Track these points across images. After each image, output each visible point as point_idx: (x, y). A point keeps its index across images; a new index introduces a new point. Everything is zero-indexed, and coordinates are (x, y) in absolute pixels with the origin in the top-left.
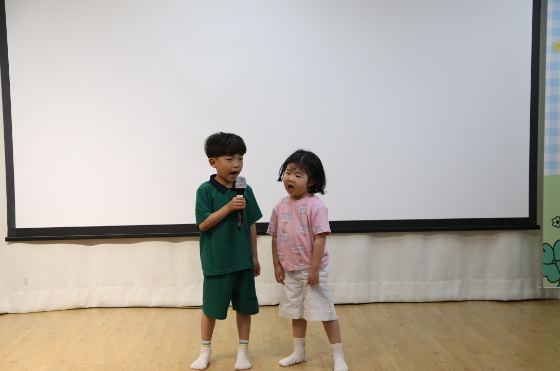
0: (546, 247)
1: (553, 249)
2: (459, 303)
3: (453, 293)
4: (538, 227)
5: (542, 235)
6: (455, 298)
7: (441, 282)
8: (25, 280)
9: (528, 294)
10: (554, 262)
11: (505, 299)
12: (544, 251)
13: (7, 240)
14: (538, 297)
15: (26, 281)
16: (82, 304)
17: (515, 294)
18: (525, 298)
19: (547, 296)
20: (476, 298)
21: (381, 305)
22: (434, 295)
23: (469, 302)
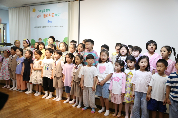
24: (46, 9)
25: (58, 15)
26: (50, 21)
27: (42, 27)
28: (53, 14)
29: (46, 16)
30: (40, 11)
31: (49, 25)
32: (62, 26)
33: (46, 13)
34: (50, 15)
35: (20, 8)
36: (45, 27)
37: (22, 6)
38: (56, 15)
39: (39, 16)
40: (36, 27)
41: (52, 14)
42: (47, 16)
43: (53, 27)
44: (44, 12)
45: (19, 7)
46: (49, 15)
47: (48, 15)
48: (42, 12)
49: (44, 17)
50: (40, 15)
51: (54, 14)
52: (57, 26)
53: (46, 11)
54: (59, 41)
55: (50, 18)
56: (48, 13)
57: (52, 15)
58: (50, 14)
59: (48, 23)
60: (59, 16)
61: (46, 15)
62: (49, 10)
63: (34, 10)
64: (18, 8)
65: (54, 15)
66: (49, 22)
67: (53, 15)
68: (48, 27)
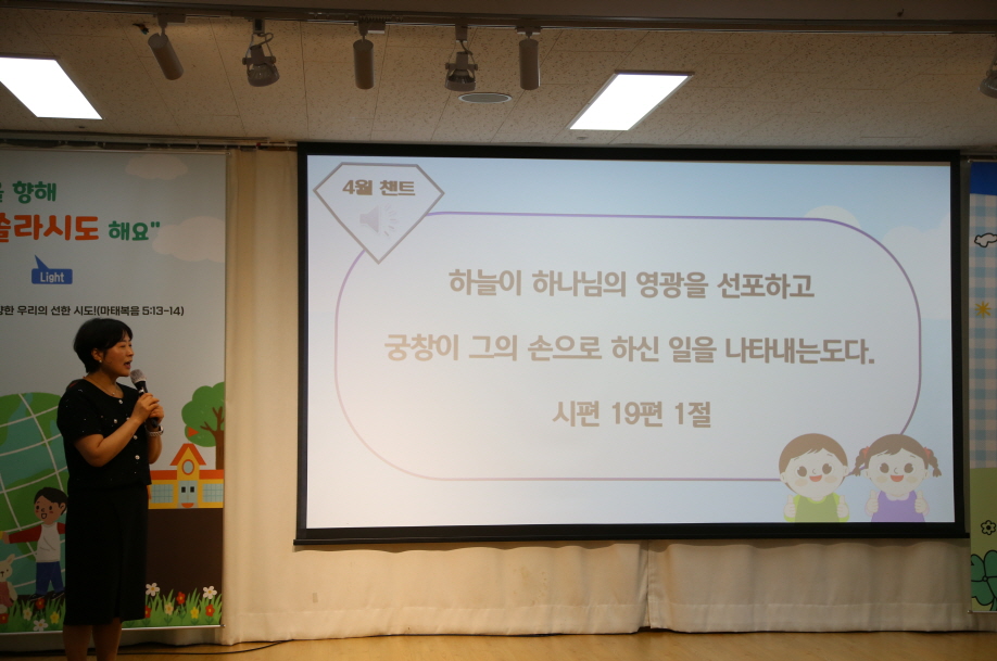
0: (975, 559)
1: (984, 562)
2: (869, 636)
3: (861, 621)
4: (968, 536)
5: (968, 545)
6: (864, 628)
7: (846, 606)
8: (315, 595)
9: (957, 623)
10: (986, 579)
11: (928, 629)
12: (972, 564)
13: (296, 543)
14: (971, 628)
15: (315, 599)
16: (383, 629)
17: (939, 623)
18: (953, 628)
19: (981, 628)
20: (891, 627)
21: (768, 635)
22: (836, 623)
23: (882, 634)
24: (19, 184)
25: (132, 235)
26: (52, 272)
28: (85, 225)
29: (18, 233)
31: (50, 294)
32: (178, 311)
33: (11, 207)
34: (61, 224)
38: (120, 230)
41: (80, 220)
42: (31, 230)
43: (86, 311)
46: (46, 224)
47: (38, 226)
51: (95, 219)
52: (125, 310)
53: (9, 195)
55: (55, 250)
56: (40, 208)
57: (79, 228)
58: (53, 219)
59: (36, 279)
60: (141, 236)
61: (14, 223)
62: (50, 192)
65: (102, 227)
66: (40, 273)
67: (87, 231)
68: (32, 310)
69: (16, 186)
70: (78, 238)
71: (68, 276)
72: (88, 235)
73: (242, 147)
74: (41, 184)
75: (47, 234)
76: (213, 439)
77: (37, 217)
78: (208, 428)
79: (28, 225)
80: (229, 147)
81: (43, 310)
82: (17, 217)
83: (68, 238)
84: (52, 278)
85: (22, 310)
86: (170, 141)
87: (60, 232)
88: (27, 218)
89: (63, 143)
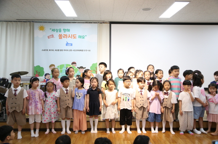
24: (64, 29)
25: (82, 38)
26: (69, 44)
27: (55, 50)
28: (74, 36)
29: (64, 37)
30: (53, 30)
31: (69, 48)
32: (89, 51)
33: (62, 33)
34: (70, 36)
35: (9, 22)
36: (61, 50)
37: (18, 21)
38: (80, 37)
39: (50, 36)
40: (44, 50)
41: (73, 35)
42: (66, 37)
43: (75, 50)
44: (60, 31)
45: (7, 21)
47: (67, 36)
48: (55, 31)
49: (59, 38)
50: (53, 35)
52: (81, 50)
53: (62, 31)
54: (84, 67)
55: (70, 40)
56: (67, 33)
57: (73, 37)
58: (69, 35)
59: (66, 45)
60: (83, 38)
61: (63, 36)
62: (69, 30)
63: (42, 28)
64: (4, 22)
65: (77, 36)
66: (67, 44)
67: (75, 37)
68: (66, 50)
69: (63, 29)
70: (73, 38)
71: (72, 45)
72: (75, 38)
73: (100, 23)
74: (67, 29)
75: (68, 37)
76: (95, 72)
77: (67, 35)
78: (94, 70)
79: (65, 36)
80: (98, 23)
81: (68, 50)
82: (64, 35)
83: (72, 38)
84: (69, 45)
85: (64, 50)
86: (88, 22)
87: (70, 37)
88: (65, 35)
89: (71, 22)
